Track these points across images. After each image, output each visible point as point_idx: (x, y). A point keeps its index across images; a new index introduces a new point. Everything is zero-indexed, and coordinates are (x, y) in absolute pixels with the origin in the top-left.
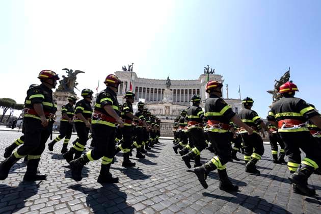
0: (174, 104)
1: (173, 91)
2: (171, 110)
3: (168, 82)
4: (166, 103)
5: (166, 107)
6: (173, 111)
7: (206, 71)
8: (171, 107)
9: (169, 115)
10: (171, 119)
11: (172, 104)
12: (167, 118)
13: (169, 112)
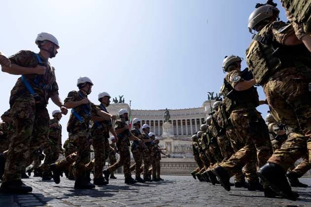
0: (176, 140)
1: (172, 122)
2: (173, 145)
3: (167, 115)
4: (166, 138)
5: (167, 143)
6: (175, 147)
7: (210, 96)
8: (172, 143)
9: (171, 152)
10: (174, 157)
11: (174, 140)
12: (169, 156)
13: (171, 149)
